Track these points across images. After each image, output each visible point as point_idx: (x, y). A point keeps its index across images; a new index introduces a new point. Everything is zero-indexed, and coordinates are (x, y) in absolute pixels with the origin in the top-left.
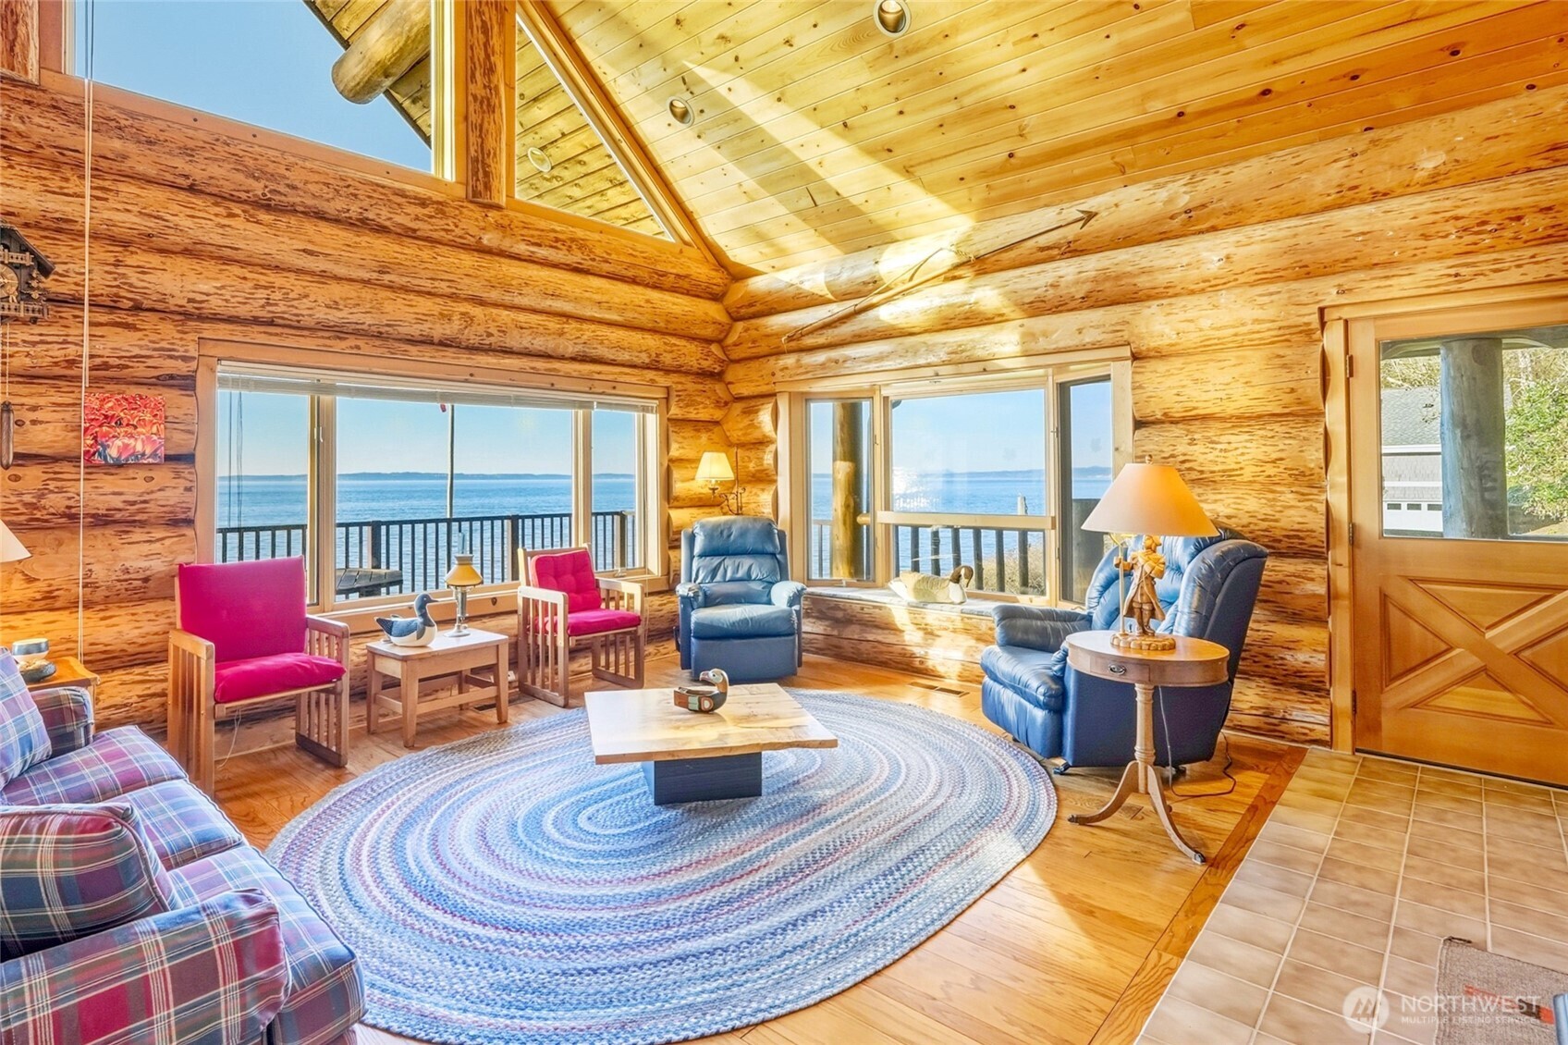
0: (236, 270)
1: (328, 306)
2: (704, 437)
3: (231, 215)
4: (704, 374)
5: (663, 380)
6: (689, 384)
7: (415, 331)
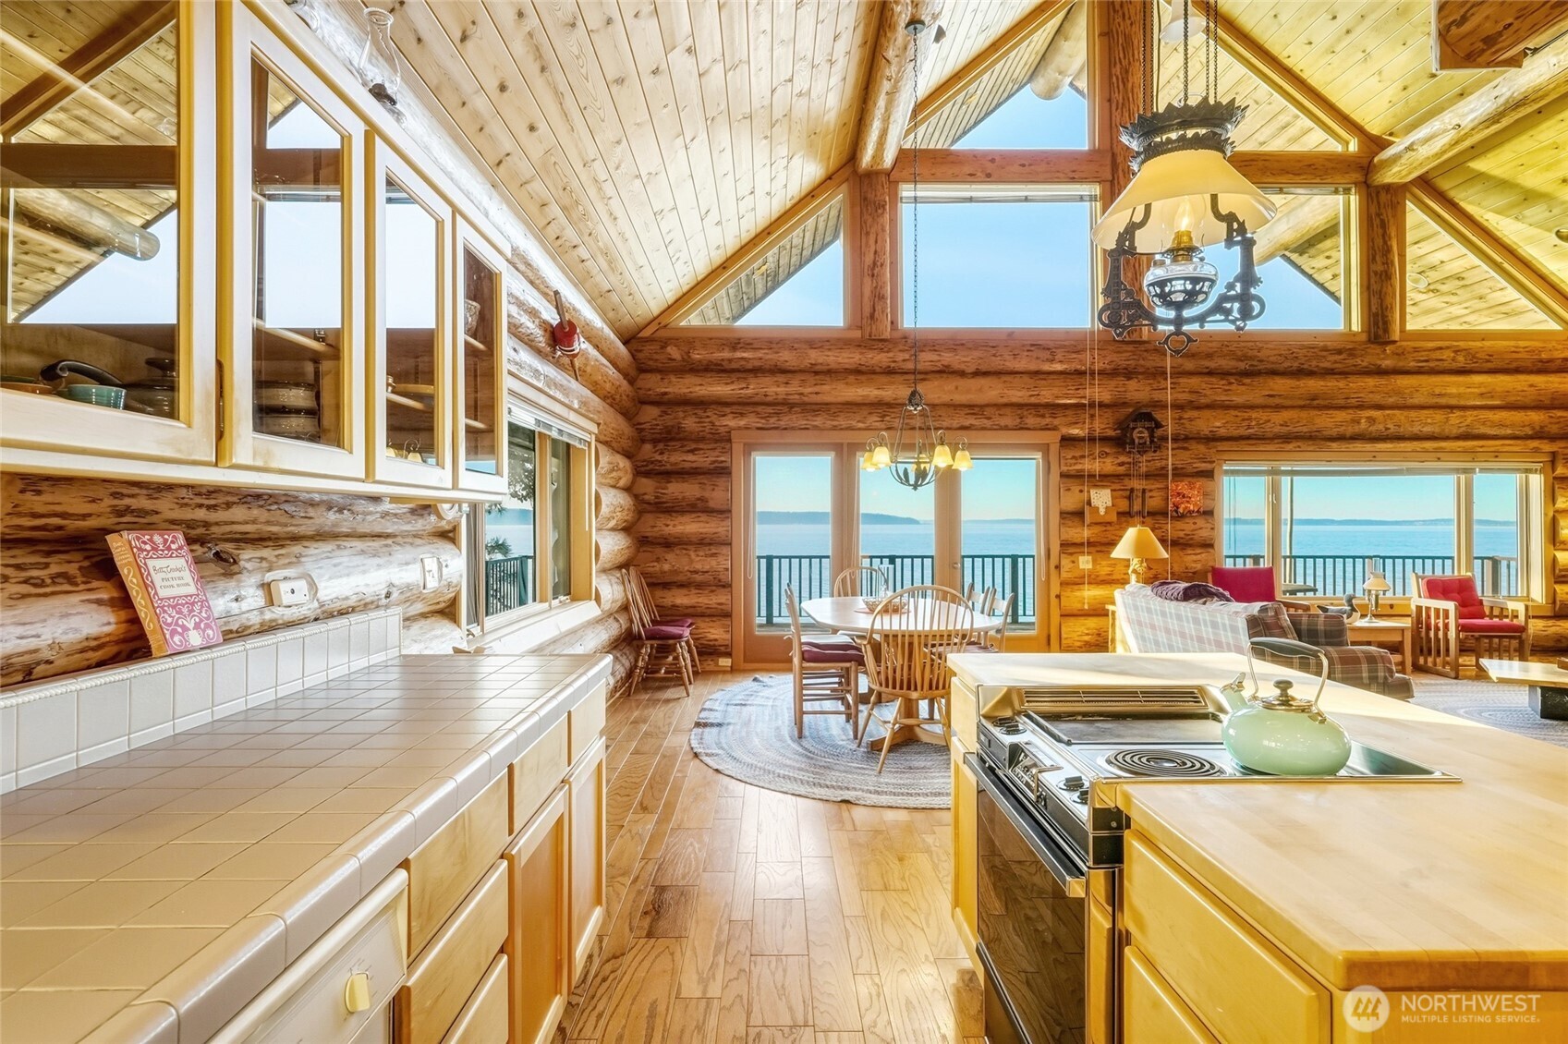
0: (1233, 412)
1: (1281, 425)
3: (1230, 383)
5: (1548, 447)
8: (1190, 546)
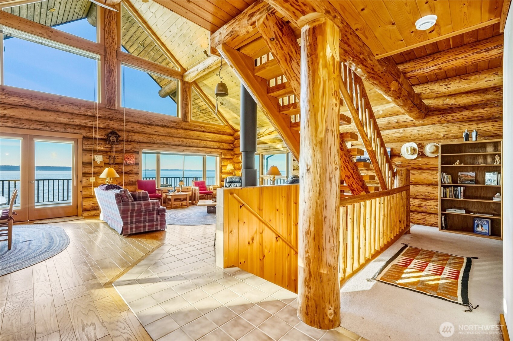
0: (145, 135)
1: (159, 140)
2: (229, 161)
3: (144, 127)
4: (229, 150)
5: (220, 151)
6: (225, 151)
7: (174, 143)
8: (132, 174)
